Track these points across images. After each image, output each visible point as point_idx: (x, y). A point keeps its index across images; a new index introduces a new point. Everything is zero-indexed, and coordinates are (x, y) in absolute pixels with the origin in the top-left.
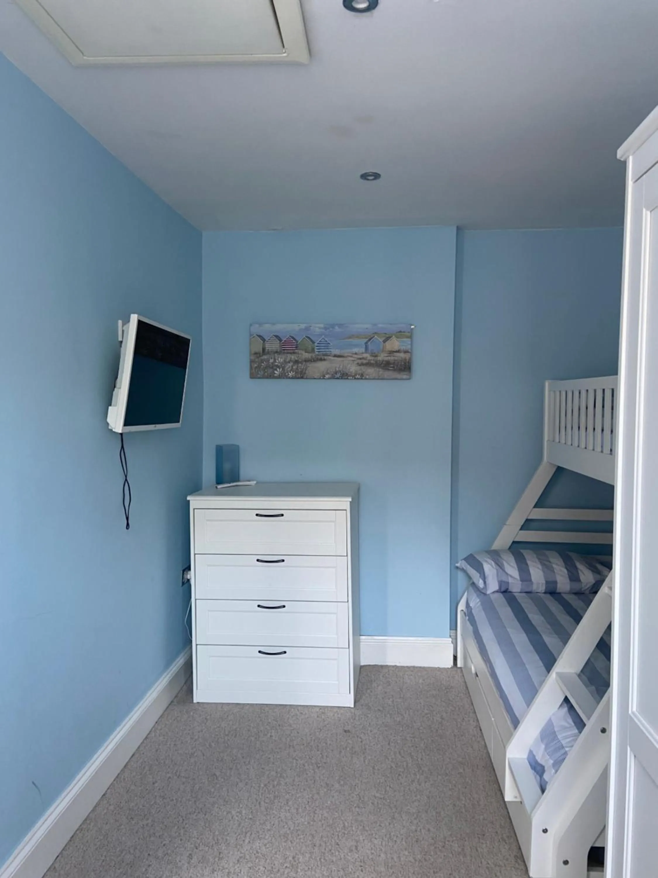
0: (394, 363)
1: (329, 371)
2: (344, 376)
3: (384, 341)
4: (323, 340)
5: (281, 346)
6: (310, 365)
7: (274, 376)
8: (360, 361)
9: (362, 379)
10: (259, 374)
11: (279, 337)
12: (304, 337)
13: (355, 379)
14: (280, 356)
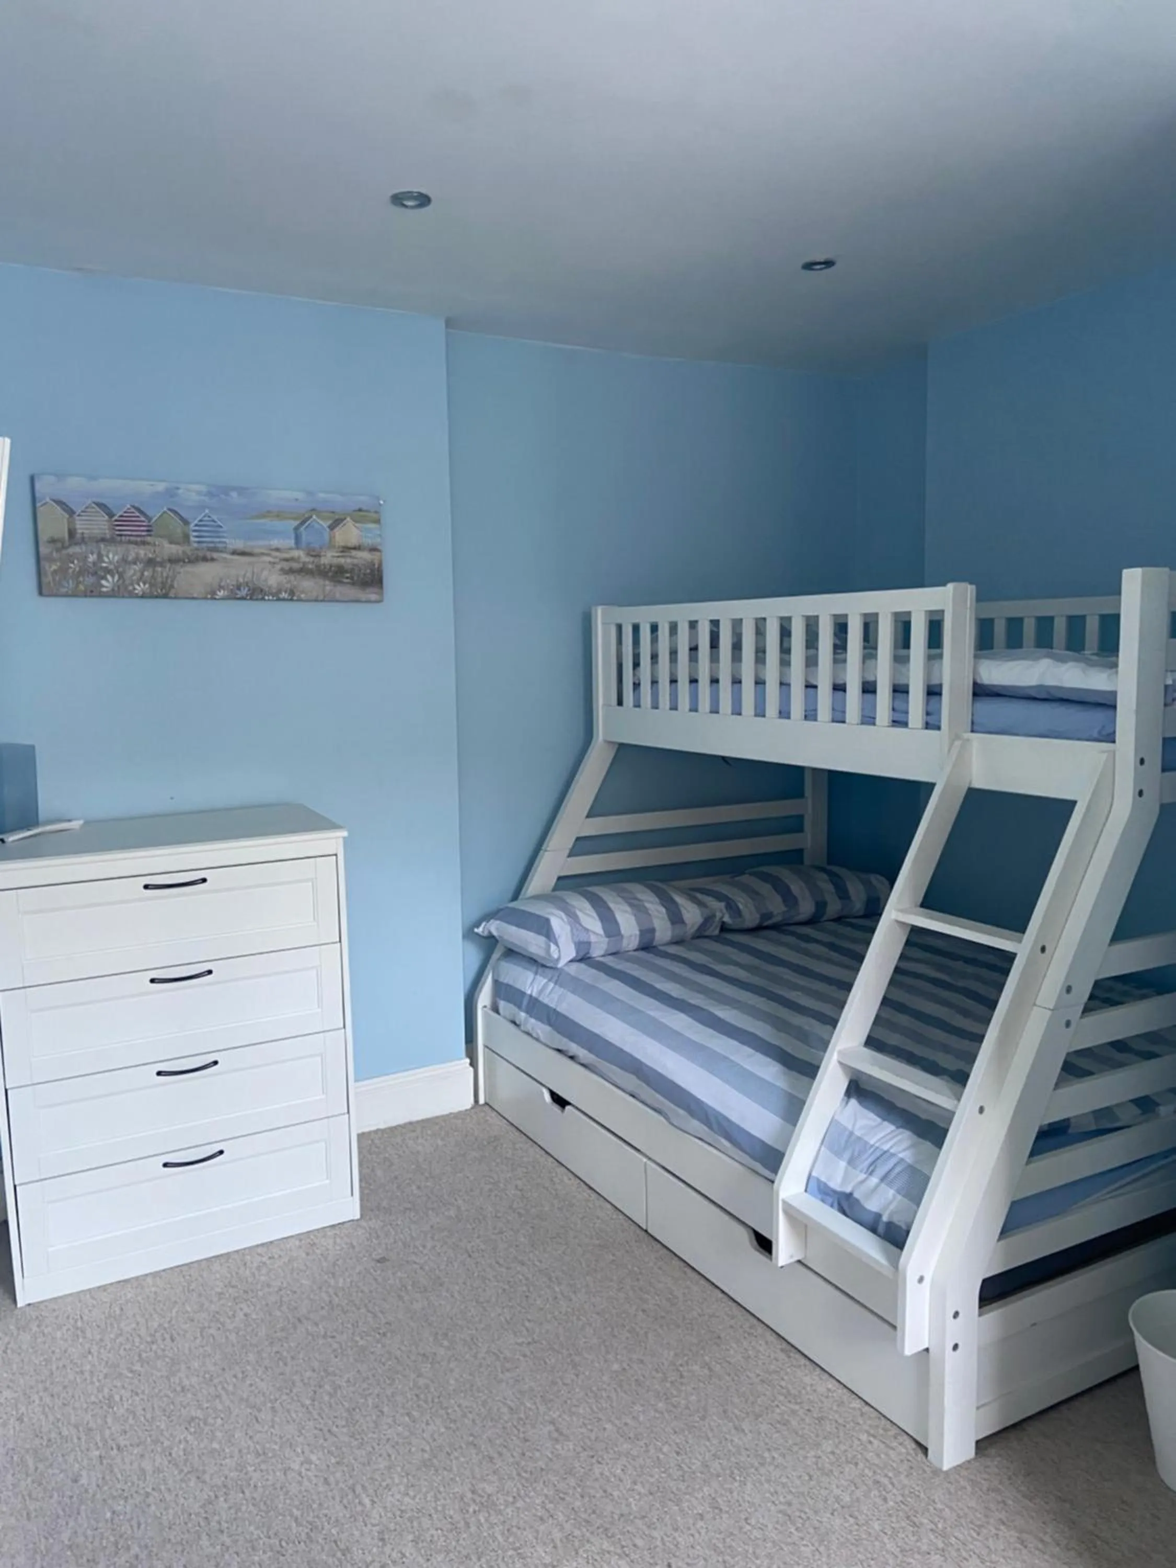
0: (352, 571)
1: (223, 584)
2: (256, 593)
3: (332, 527)
4: (206, 518)
5: (113, 528)
6: (182, 570)
7: (100, 592)
8: (286, 565)
9: (291, 600)
10: (64, 587)
11: (108, 508)
12: (165, 509)
13: (279, 599)
14: (112, 548)
